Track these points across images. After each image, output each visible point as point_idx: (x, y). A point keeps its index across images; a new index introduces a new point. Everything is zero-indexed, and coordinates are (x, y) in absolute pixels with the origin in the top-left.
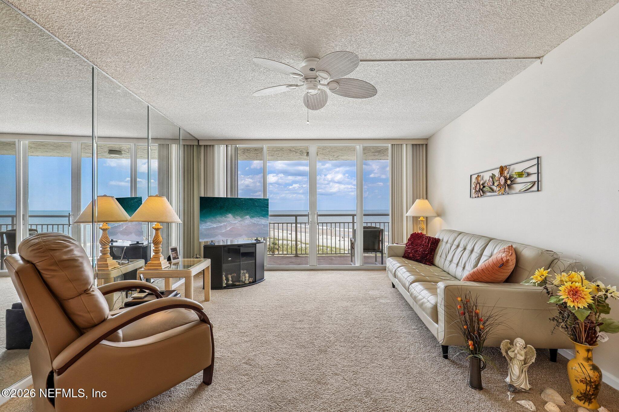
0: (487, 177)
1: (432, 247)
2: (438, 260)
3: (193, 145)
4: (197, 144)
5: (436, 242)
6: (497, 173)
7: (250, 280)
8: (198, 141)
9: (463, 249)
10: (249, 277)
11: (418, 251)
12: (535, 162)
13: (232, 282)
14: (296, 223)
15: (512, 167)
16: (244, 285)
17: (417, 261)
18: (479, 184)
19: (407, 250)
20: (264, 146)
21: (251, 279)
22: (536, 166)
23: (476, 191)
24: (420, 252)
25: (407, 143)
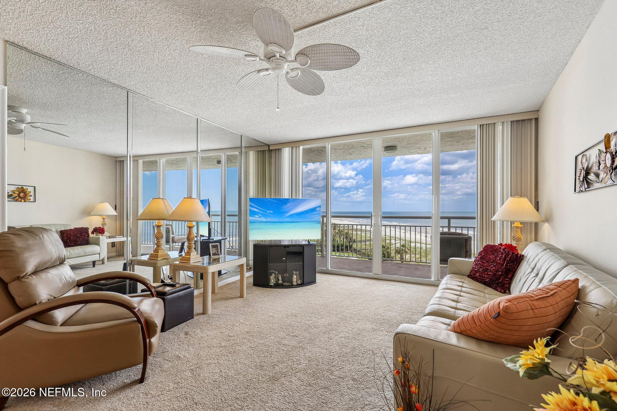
3: (265, 150)
4: (268, 149)
6: (603, 147)
7: (298, 282)
8: (269, 146)
9: (535, 274)
10: (298, 279)
16: (292, 286)
18: (584, 169)
19: (474, 268)
20: (327, 144)
21: (300, 281)
23: (580, 181)
24: (491, 272)
25: (503, 121)
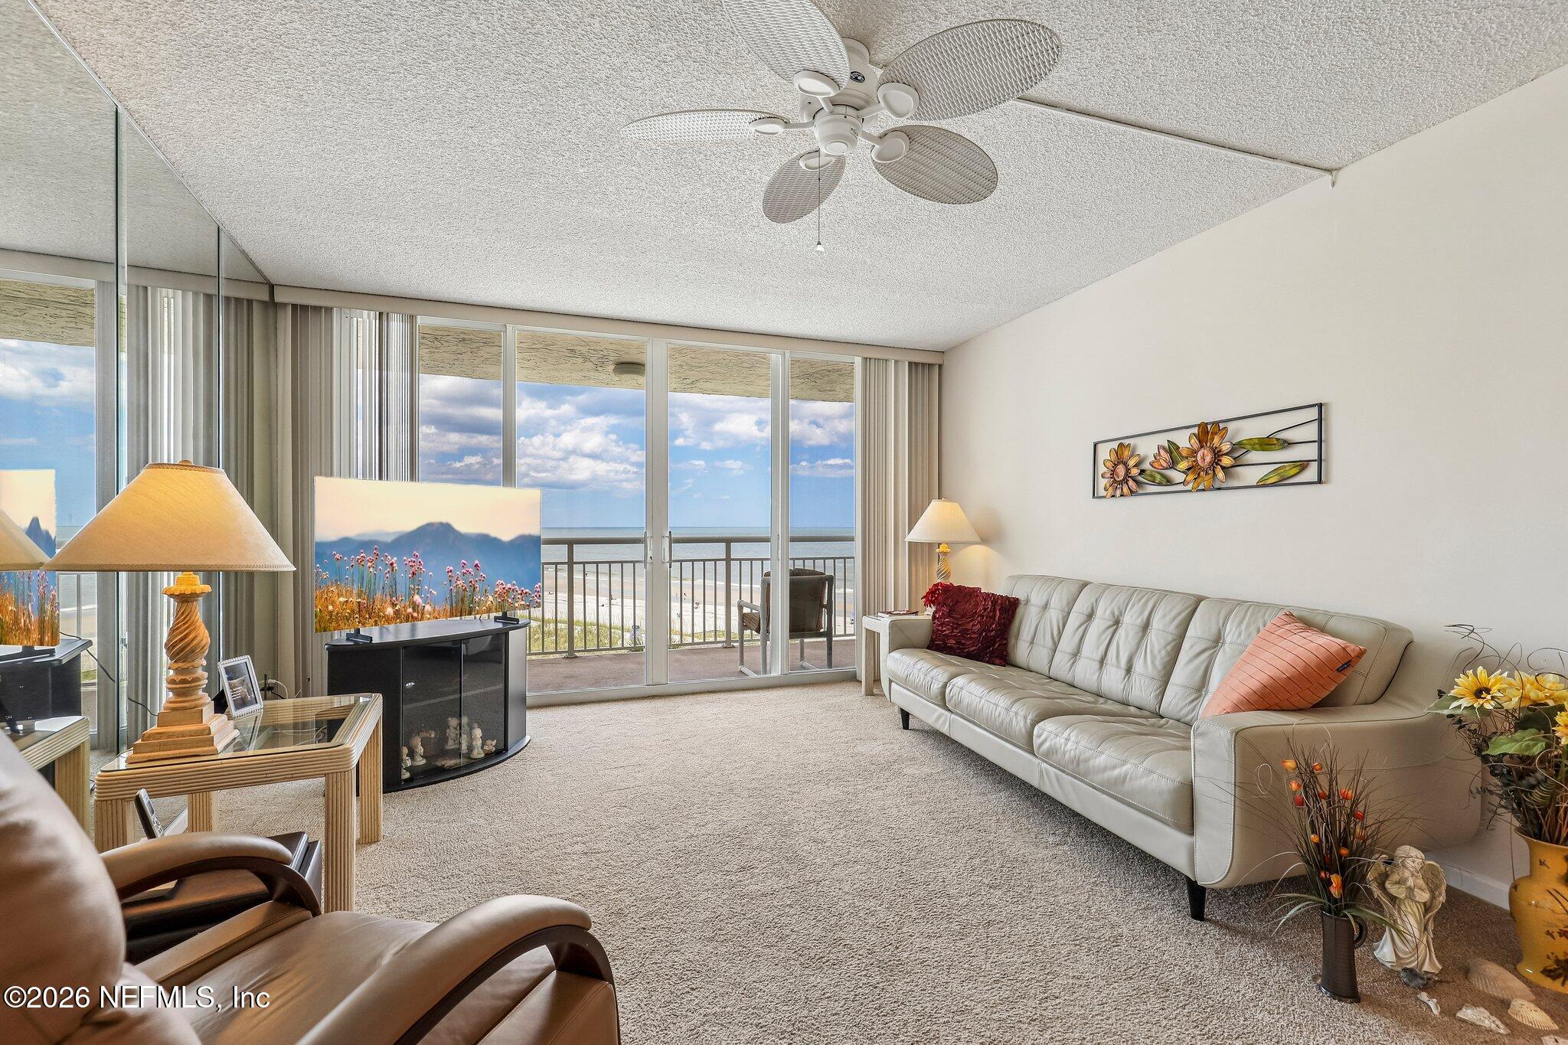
0: (1147, 449)
1: (1004, 618)
2: (1021, 651)
3: (250, 302)
4: (266, 298)
5: (1009, 608)
6: (1184, 441)
7: (486, 748)
8: (272, 287)
9: (1111, 623)
10: (484, 739)
11: (968, 630)
12: (1313, 413)
13: (424, 762)
14: (571, 563)
15: (1231, 426)
16: (472, 766)
17: (970, 656)
18: (1125, 464)
19: (939, 630)
20: (509, 327)
21: (489, 742)
22: (1316, 425)
23: (1115, 481)
24: (974, 633)
25: (897, 358)
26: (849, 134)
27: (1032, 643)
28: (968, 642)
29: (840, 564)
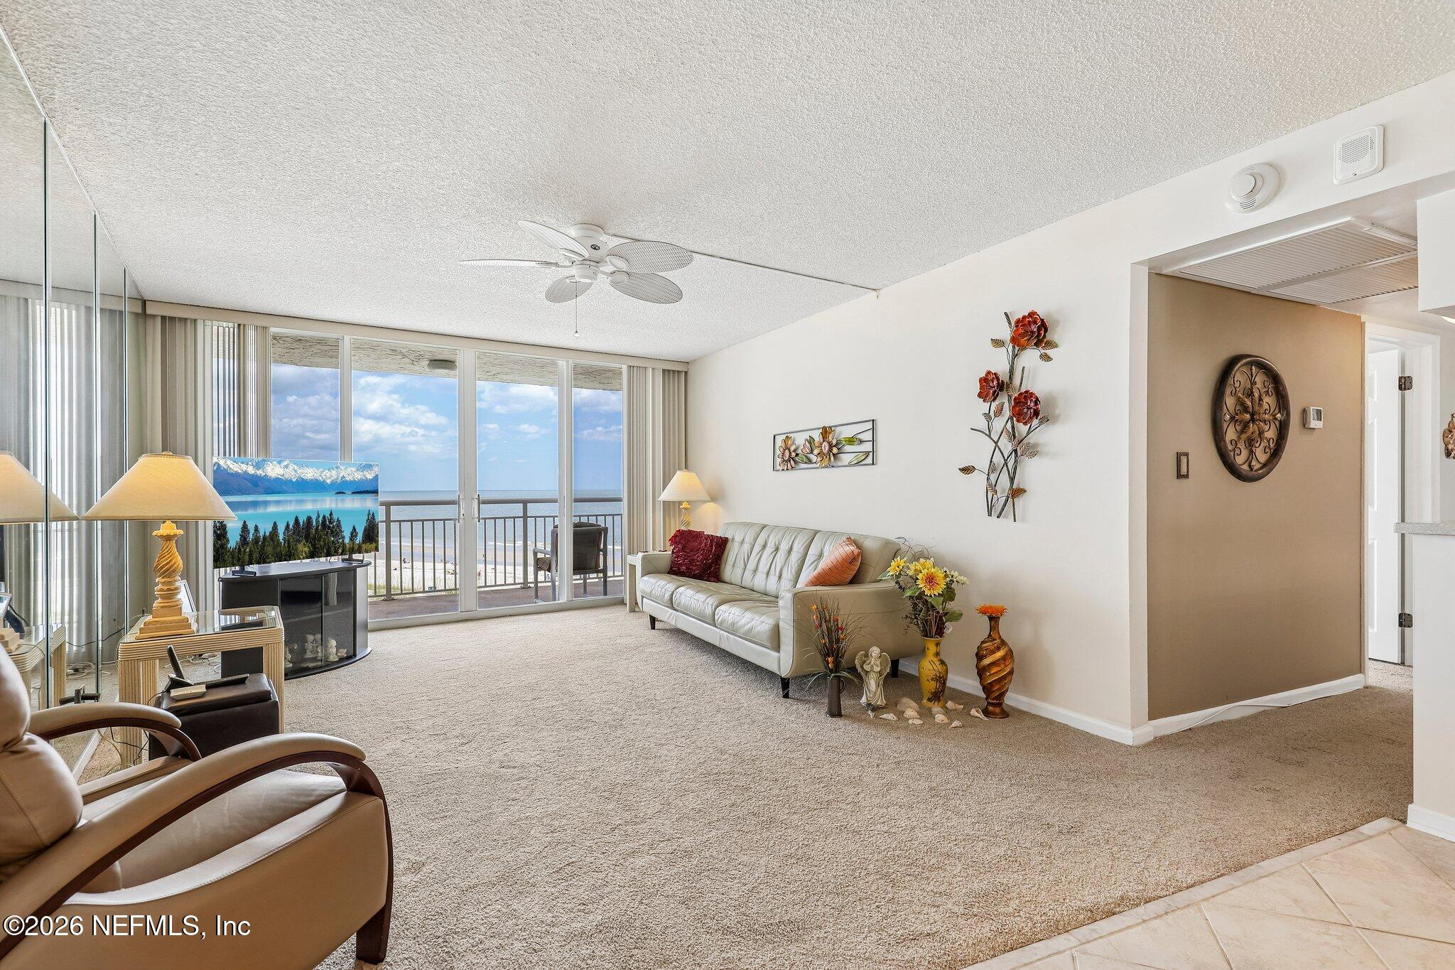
0: (800, 440)
1: (718, 551)
2: (728, 572)
3: (121, 312)
5: (722, 544)
6: (817, 436)
7: (339, 654)
8: (144, 302)
9: (774, 550)
10: (338, 648)
11: (694, 560)
12: (869, 425)
13: (291, 665)
15: (838, 429)
16: (328, 666)
17: (695, 577)
18: (789, 450)
19: (676, 561)
20: (347, 338)
21: (341, 650)
22: (871, 431)
23: (784, 461)
24: (698, 562)
25: (653, 367)
26: (592, 275)
27: (734, 566)
28: (694, 568)
29: (609, 519)
